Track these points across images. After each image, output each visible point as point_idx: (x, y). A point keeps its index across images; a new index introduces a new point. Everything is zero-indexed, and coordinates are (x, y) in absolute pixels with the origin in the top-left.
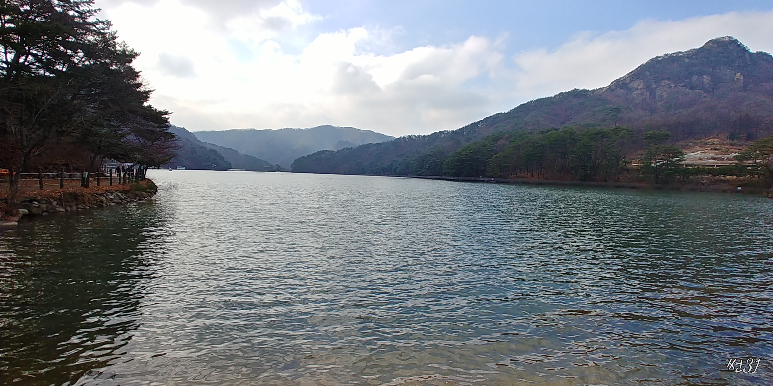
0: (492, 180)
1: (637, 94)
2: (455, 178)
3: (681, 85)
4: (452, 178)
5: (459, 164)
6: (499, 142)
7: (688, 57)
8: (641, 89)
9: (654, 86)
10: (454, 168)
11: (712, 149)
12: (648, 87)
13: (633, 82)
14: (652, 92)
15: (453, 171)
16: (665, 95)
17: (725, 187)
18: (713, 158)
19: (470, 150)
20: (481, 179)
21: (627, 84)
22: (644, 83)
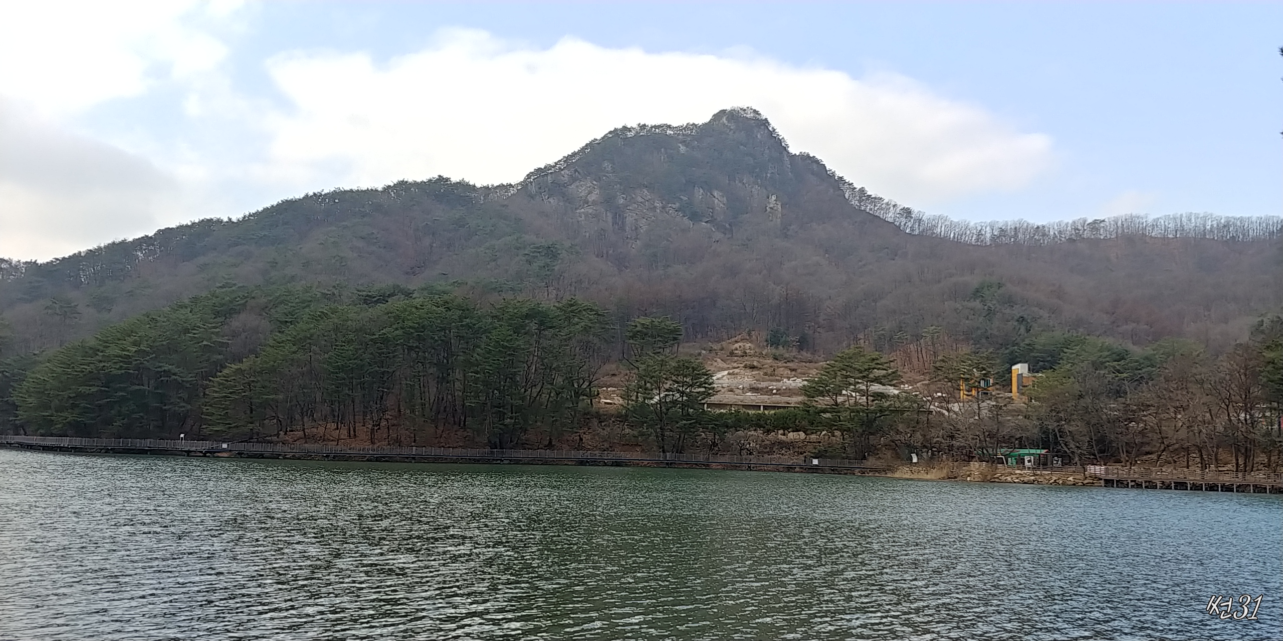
0: (224, 450)
1: (586, 215)
2: (77, 442)
3: (674, 206)
4: (65, 442)
5: (94, 389)
6: (236, 322)
7: (683, 142)
8: (594, 203)
9: (622, 201)
10: (74, 406)
11: (745, 367)
12: (608, 201)
13: (577, 183)
14: (618, 215)
15: (70, 416)
16: (644, 228)
17: (788, 458)
18: (754, 390)
19: (135, 344)
20: (183, 444)
21: (565, 185)
22: (600, 188)
